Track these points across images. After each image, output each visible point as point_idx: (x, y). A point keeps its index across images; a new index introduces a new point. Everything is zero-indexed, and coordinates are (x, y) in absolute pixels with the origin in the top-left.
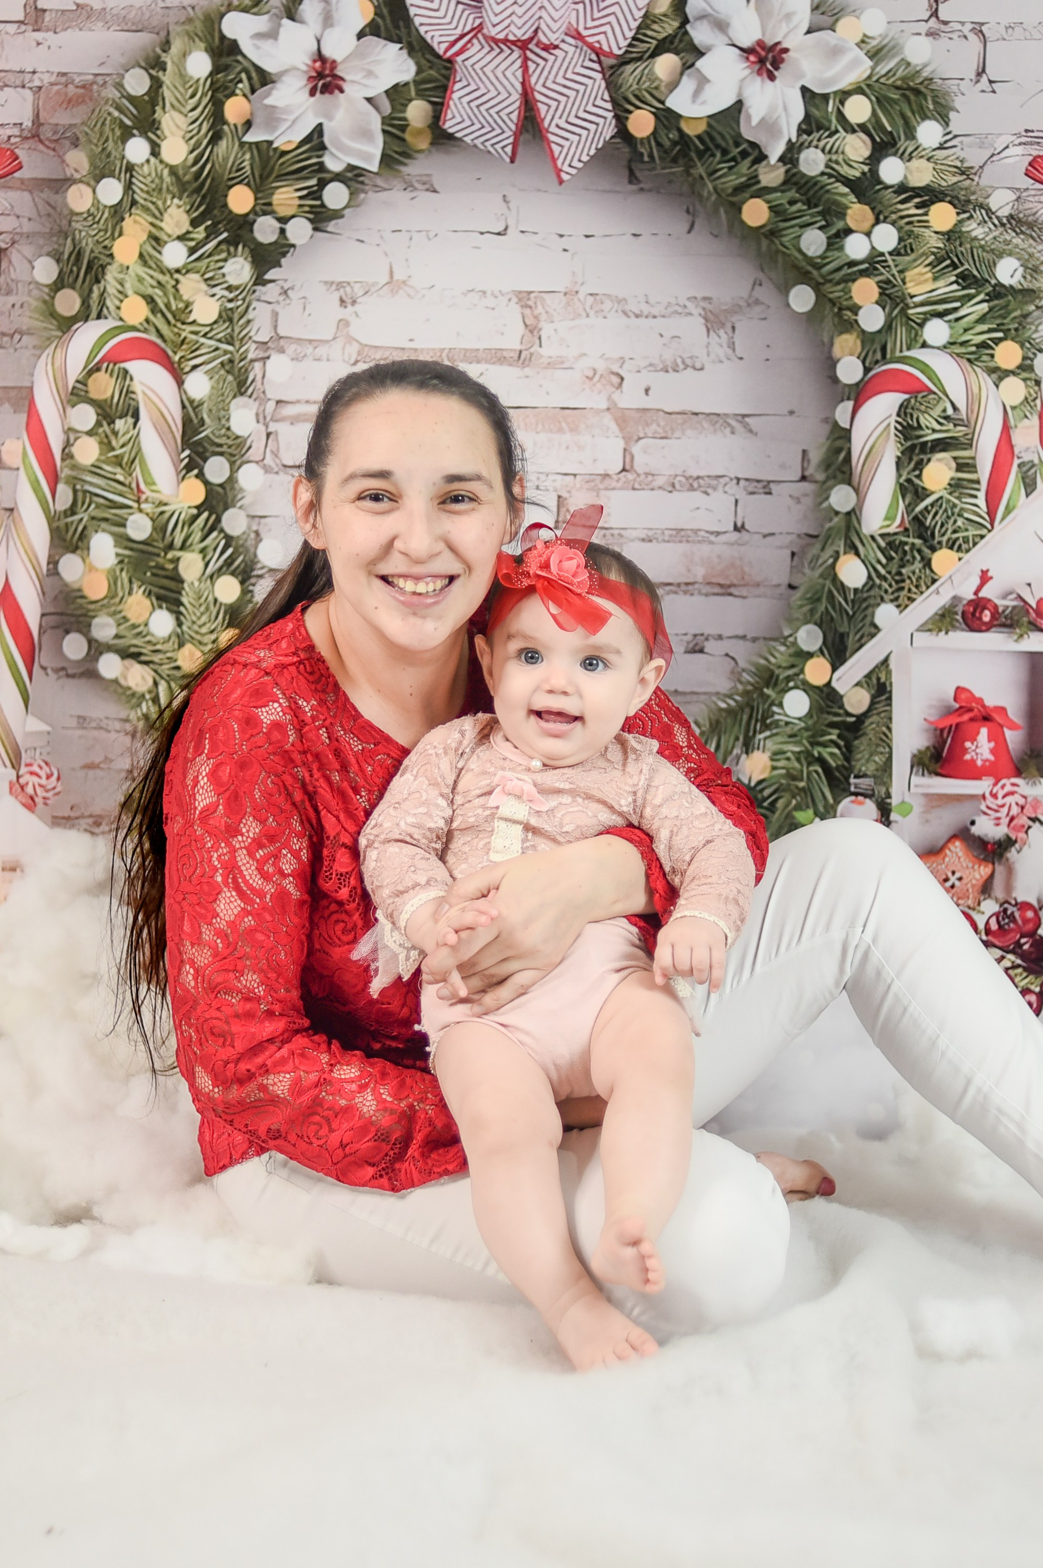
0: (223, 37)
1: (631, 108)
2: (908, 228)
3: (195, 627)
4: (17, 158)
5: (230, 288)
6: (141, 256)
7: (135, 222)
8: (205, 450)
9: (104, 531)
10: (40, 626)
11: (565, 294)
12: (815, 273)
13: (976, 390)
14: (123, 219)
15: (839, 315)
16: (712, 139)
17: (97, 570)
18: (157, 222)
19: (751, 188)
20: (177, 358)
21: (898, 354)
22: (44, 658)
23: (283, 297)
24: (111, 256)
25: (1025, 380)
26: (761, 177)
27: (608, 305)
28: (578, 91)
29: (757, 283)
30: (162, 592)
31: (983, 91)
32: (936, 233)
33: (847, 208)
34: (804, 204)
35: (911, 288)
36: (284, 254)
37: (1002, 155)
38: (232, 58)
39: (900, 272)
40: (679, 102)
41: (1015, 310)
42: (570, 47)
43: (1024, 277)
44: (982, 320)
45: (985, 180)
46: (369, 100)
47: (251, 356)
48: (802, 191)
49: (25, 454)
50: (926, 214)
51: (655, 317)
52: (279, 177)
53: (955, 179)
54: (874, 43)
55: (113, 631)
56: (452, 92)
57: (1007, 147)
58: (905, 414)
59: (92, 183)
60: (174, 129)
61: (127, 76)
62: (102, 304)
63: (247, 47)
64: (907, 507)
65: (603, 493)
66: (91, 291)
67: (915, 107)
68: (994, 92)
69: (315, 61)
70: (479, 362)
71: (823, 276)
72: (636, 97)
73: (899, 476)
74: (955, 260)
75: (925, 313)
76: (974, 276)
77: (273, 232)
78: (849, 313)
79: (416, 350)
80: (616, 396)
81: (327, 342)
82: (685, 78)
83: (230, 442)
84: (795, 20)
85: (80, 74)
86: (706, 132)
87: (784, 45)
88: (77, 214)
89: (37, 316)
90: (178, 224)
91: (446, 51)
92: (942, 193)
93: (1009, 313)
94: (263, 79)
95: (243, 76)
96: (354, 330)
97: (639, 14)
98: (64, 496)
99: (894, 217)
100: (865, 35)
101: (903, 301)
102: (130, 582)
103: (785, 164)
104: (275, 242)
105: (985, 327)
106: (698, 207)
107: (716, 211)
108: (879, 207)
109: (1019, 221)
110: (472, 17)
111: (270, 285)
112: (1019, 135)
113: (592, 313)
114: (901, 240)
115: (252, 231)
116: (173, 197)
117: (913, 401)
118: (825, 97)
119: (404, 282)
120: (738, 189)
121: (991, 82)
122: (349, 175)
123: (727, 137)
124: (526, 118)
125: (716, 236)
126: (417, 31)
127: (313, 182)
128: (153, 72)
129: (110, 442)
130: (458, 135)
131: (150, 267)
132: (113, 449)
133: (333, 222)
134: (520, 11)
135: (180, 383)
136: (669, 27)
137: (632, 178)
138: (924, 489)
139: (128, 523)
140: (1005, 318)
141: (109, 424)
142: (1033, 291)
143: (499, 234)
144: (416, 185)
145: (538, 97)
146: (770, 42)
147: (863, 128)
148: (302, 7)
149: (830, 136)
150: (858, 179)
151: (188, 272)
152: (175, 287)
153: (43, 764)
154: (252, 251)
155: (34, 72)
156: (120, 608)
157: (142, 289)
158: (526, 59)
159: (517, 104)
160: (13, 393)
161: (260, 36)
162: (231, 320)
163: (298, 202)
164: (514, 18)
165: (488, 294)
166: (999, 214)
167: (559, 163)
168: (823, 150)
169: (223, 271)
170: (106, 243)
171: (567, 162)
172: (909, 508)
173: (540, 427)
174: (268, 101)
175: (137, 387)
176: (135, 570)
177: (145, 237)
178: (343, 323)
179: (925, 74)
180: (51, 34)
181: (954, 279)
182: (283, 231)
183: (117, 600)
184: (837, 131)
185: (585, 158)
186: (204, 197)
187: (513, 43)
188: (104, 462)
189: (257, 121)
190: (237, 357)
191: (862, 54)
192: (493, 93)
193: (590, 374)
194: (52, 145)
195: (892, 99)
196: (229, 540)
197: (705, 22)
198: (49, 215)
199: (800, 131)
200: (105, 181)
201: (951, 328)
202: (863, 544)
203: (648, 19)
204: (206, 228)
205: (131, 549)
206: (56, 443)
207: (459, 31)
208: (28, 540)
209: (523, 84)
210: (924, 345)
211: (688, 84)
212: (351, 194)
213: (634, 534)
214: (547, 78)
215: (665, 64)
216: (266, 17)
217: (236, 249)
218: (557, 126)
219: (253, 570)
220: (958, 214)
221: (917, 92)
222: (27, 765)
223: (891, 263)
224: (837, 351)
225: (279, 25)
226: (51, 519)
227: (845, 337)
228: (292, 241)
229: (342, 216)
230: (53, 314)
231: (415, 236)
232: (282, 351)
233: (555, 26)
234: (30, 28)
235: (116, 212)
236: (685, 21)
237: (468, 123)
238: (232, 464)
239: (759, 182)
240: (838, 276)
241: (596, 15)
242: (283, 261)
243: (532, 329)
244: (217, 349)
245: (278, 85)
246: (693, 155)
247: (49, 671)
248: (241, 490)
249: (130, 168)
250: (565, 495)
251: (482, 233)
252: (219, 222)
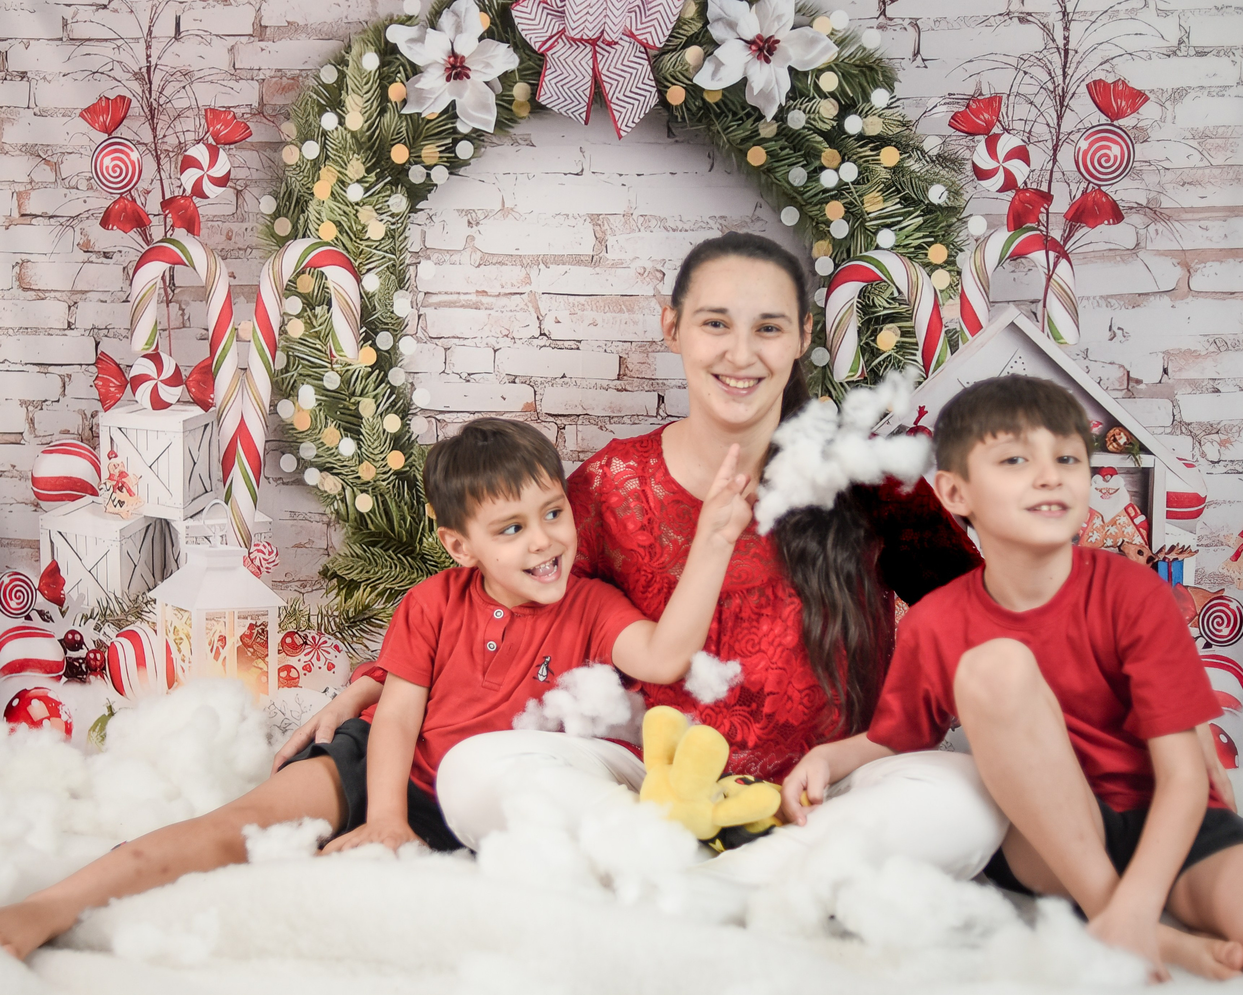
0: (387, 42)
1: (669, 84)
2: (865, 165)
3: (371, 450)
4: (249, 128)
5: (392, 216)
6: (332, 193)
7: (328, 170)
8: (377, 327)
9: (308, 383)
10: (265, 449)
11: (624, 216)
12: (799, 198)
13: (914, 279)
14: (320, 169)
15: (816, 227)
16: (726, 105)
17: (303, 410)
18: (343, 171)
19: (754, 139)
20: (357, 264)
21: (858, 254)
22: (267, 471)
23: (428, 221)
24: (312, 194)
25: (949, 271)
26: (760, 131)
27: (653, 223)
28: (631, 74)
29: (758, 206)
30: (348, 425)
31: (918, 67)
32: (885, 168)
33: (821, 151)
34: (791, 149)
35: (868, 208)
36: (430, 191)
37: (932, 112)
38: (394, 56)
39: (860, 196)
40: (703, 79)
41: (942, 222)
42: (626, 43)
43: (949, 198)
44: (918, 229)
45: (920, 130)
46: (487, 83)
47: (407, 262)
48: (790, 140)
49: (254, 331)
50: (878, 155)
51: (686, 231)
52: (426, 138)
53: (898, 130)
54: (840, 35)
55: (315, 453)
56: (544, 76)
57: (936, 106)
58: (864, 296)
59: (299, 144)
60: (354, 106)
61: (322, 70)
62: (306, 227)
63: (403, 48)
64: (866, 363)
65: (650, 354)
66: (298, 218)
67: (869, 79)
68: (926, 67)
69: (450, 57)
70: (564, 264)
71: (805, 201)
72: (673, 77)
73: (860, 340)
74: (899, 187)
75: (878, 225)
76: (913, 198)
77: (422, 176)
78: (824, 226)
79: (520, 256)
80: (660, 287)
81: (459, 251)
82: (706, 63)
83: (393, 322)
84: (784, 20)
85: (290, 70)
86: (721, 100)
87: (776, 38)
88: (289, 166)
89: (262, 236)
90: (357, 172)
91: (539, 49)
92: (889, 139)
93: (939, 224)
94: (415, 70)
95: (401, 68)
96: (478, 243)
97: (674, 19)
98: (281, 360)
99: (855, 157)
100: (833, 29)
101: (861, 217)
102: (326, 418)
103: (777, 122)
104: (424, 183)
105: (921, 234)
106: (717, 153)
107: (729, 156)
108: (844, 151)
109: (945, 158)
110: (557, 24)
111: (420, 213)
112: (944, 98)
113: (642, 229)
114: (860, 173)
115: (407, 175)
116: (354, 153)
117: (869, 287)
118: (806, 74)
119: (512, 209)
120: (744, 140)
121: (924, 60)
122: (474, 135)
123: (736, 103)
124: (595, 93)
125: (729, 173)
126: (520, 34)
127: (449, 141)
128: (340, 68)
129: (312, 322)
130: (549, 106)
131: (339, 202)
132: (314, 327)
133: (463, 168)
134: (591, 19)
135: (359, 281)
136: (696, 27)
137: (670, 133)
138: (878, 349)
139: (325, 378)
140: (935, 227)
141: (311, 310)
142: (955, 208)
143: (577, 174)
144: (520, 141)
145: (604, 78)
146: (766, 36)
147: (832, 95)
148: (441, 20)
149: (809, 101)
150: (830, 131)
151: (364, 204)
152: (355, 215)
153: (266, 545)
154: (407, 189)
155: (259, 69)
156: (319, 436)
157: (334, 217)
158: (595, 52)
159: (590, 83)
160: (246, 289)
161: (412, 41)
162: (393, 237)
163: (438, 155)
164: (587, 23)
165: (570, 216)
166: (930, 153)
167: (619, 124)
168: (804, 111)
169: (388, 203)
170: (309, 185)
171: (624, 123)
172: (867, 363)
173: (607, 308)
174: (418, 86)
175: (330, 284)
176: (329, 410)
177: (335, 181)
178: (470, 238)
179: (876, 56)
180: (271, 43)
181: (898, 200)
182: (428, 175)
183: (317, 431)
184: (814, 98)
185: (637, 120)
186: (375, 153)
187: (586, 41)
188: (307, 336)
189: (411, 99)
190: (398, 262)
191: (831, 43)
192: (573, 76)
193: (642, 271)
194: (272, 119)
195: (853, 74)
196: (393, 388)
197: (720, 23)
198: (270, 167)
199: (788, 98)
200: (308, 143)
201: (896, 235)
202: (835, 389)
203: (680, 22)
204: (376, 175)
205: (326, 396)
206: (275, 323)
207: (549, 34)
208: (257, 390)
209: (593, 69)
210: (877, 248)
211: (708, 67)
212: (475, 149)
213: (673, 383)
214: (610, 65)
215: (693, 53)
216: (416, 27)
217: (397, 187)
218: (617, 98)
219: (409, 410)
220: (901, 154)
221: (871, 69)
222: (255, 545)
223: (853, 190)
224: (815, 253)
225: (426, 32)
226: (272, 375)
227: (821, 242)
228: (435, 182)
229: (470, 164)
230: (273, 235)
231: (519, 176)
232: (428, 258)
233: (615, 29)
234: (257, 39)
235: (315, 164)
236: (706, 22)
237: (555, 97)
238: (395, 336)
239: (759, 134)
240: (815, 200)
241: (644, 20)
242: (429, 196)
243: (601, 241)
244: (384, 257)
245: (425, 74)
246: (713, 116)
247: (271, 480)
248: (401, 354)
249: (325, 134)
250: (624, 356)
251: (565, 174)
252: (386, 170)
